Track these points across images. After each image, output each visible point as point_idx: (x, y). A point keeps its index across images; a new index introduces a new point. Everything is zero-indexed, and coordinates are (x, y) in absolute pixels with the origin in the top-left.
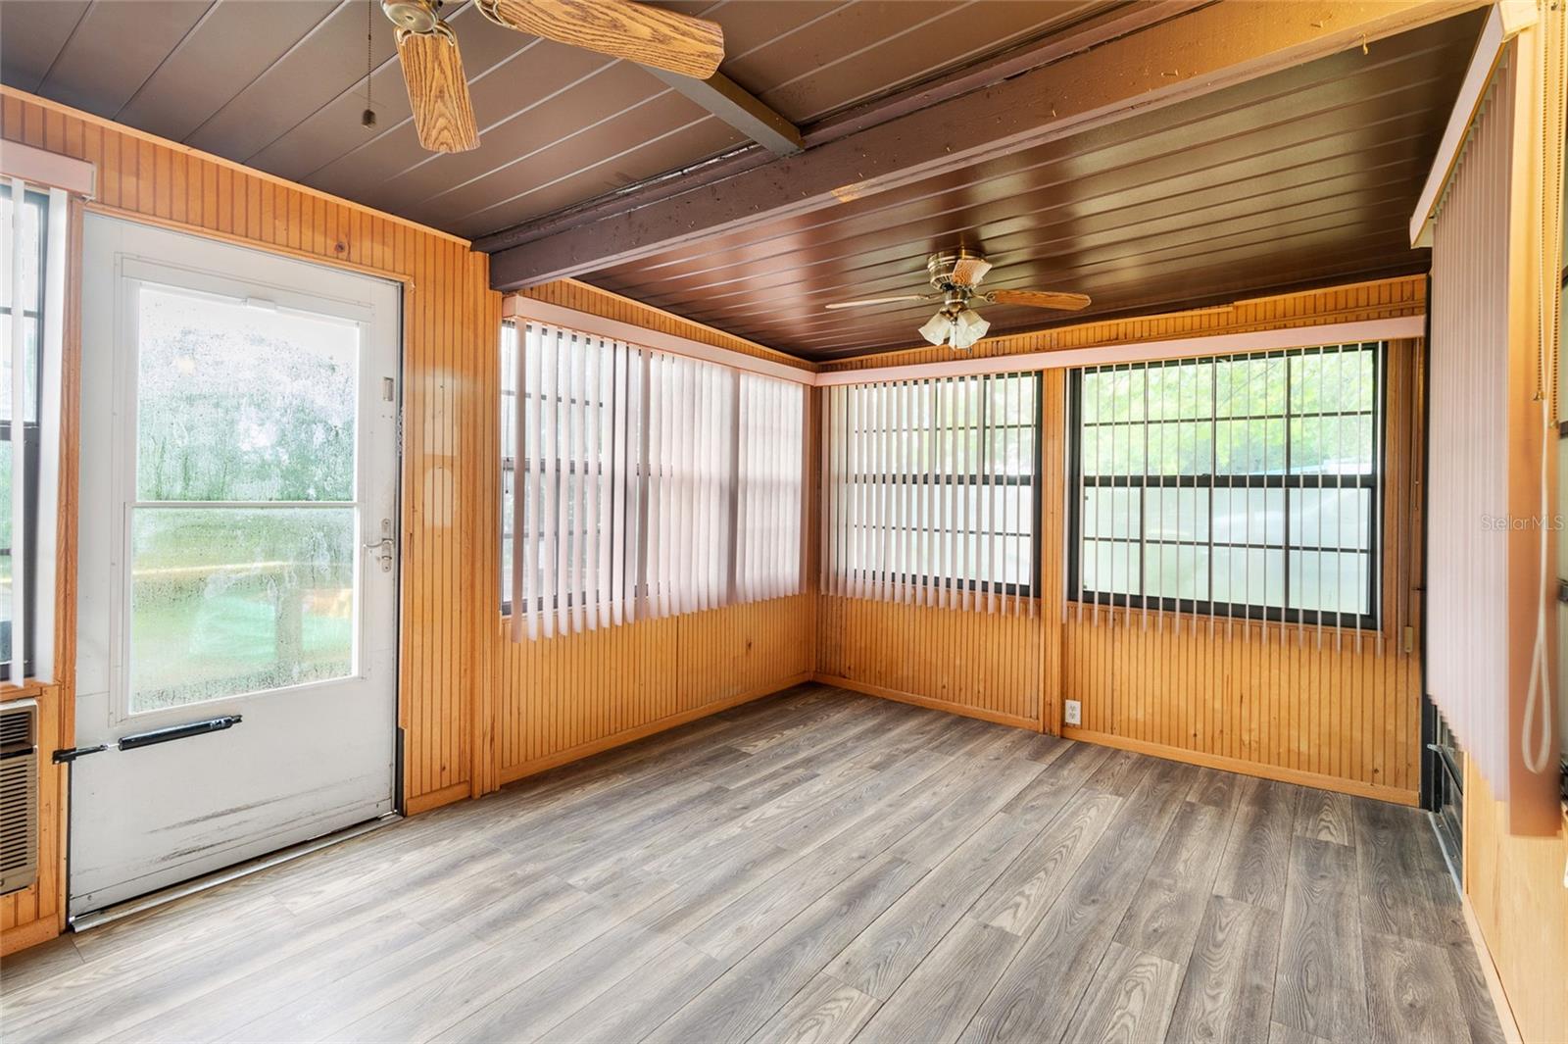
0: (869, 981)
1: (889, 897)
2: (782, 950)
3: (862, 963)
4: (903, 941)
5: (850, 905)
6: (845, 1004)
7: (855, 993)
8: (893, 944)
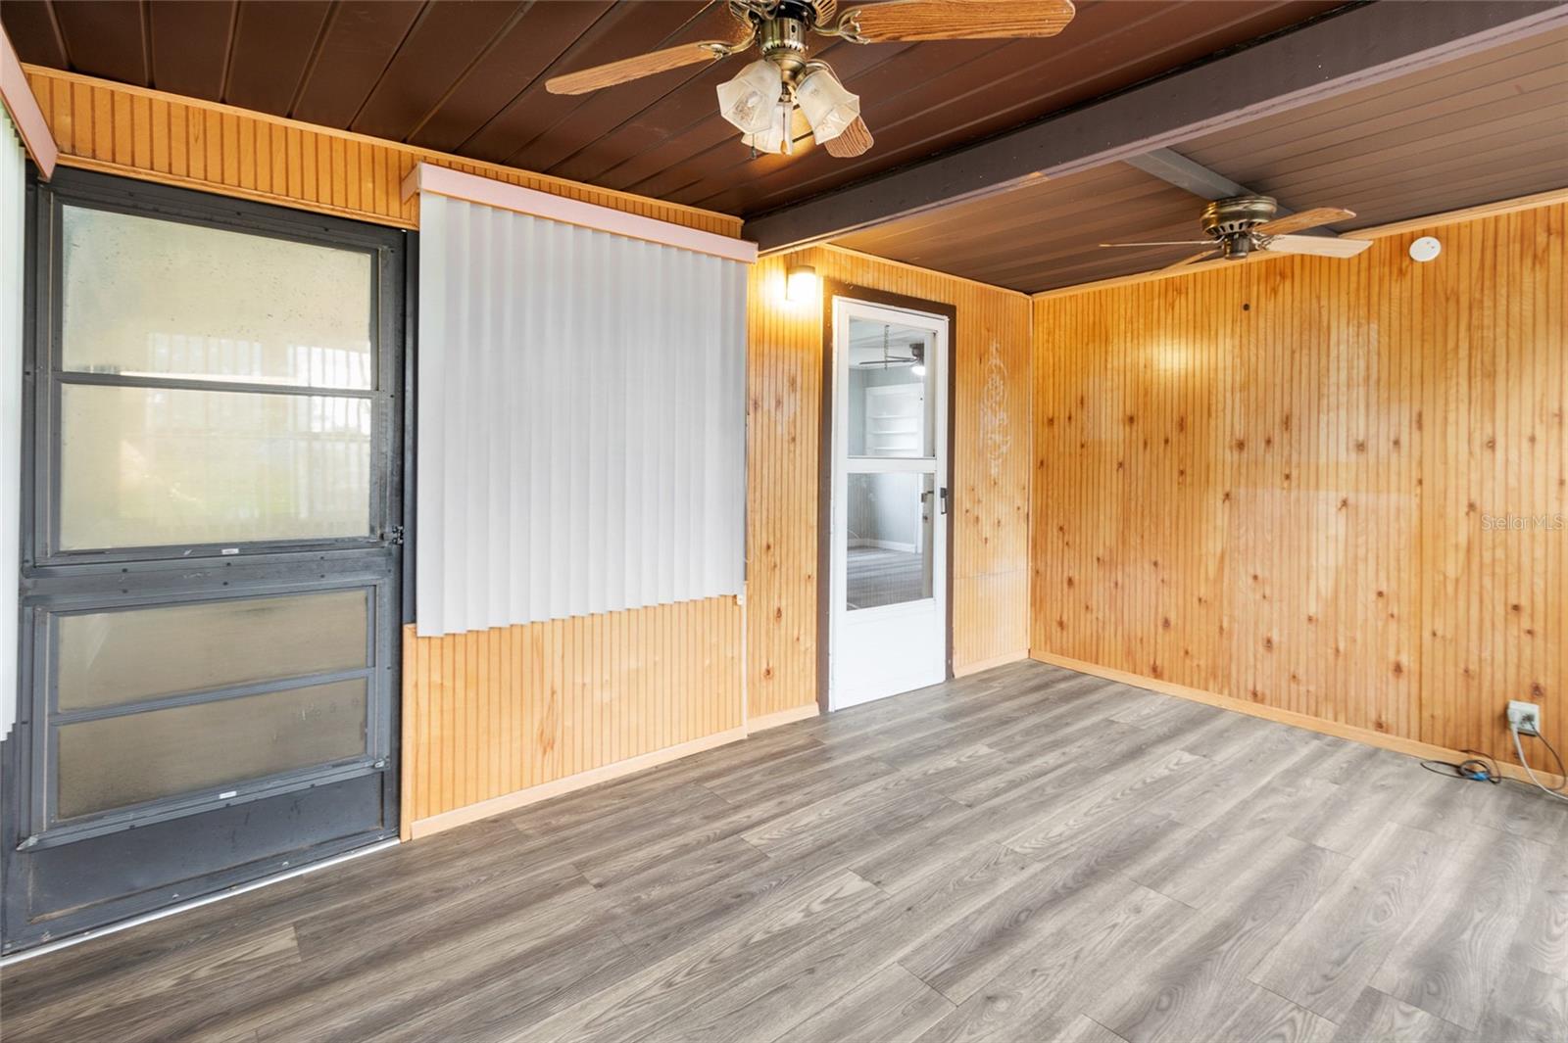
0: (1006, 855)
1: (967, 927)
2: (1086, 886)
3: (1009, 867)
4: (967, 878)
5: (1017, 921)
6: (1027, 845)
7: (1017, 849)
8: (978, 877)
